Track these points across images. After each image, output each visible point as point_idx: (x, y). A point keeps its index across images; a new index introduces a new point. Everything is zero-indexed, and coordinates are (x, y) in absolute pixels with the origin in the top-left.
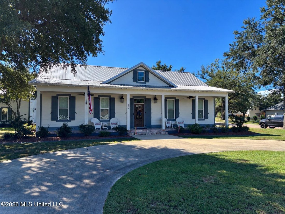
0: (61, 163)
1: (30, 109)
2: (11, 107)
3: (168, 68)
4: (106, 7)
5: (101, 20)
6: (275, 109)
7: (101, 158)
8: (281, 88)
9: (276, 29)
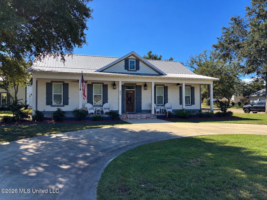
0: (56, 145)
1: (27, 95)
2: (9, 92)
3: (158, 57)
4: (88, 6)
5: (84, 17)
6: (258, 95)
7: (94, 140)
8: (264, 76)
9: (259, 24)
